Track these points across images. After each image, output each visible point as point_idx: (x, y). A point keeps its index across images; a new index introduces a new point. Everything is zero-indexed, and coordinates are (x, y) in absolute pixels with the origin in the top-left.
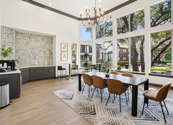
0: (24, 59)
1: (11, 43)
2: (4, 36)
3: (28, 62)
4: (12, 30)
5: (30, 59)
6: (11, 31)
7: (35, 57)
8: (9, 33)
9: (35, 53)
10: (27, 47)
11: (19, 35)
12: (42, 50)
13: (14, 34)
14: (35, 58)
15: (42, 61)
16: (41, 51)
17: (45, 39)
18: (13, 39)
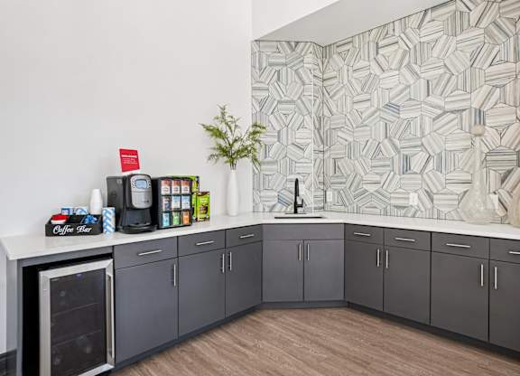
0: (353, 175)
1: (292, 102)
2: (262, 79)
3: (372, 189)
4: (297, 43)
5: (381, 175)
6: (293, 50)
7: (407, 159)
8: (283, 61)
9: (406, 135)
10: (368, 104)
11: (335, 56)
12: (448, 107)
13: (309, 58)
14: (406, 168)
15: (451, 188)
16: (445, 112)
17: (474, 16)
18: (304, 84)
